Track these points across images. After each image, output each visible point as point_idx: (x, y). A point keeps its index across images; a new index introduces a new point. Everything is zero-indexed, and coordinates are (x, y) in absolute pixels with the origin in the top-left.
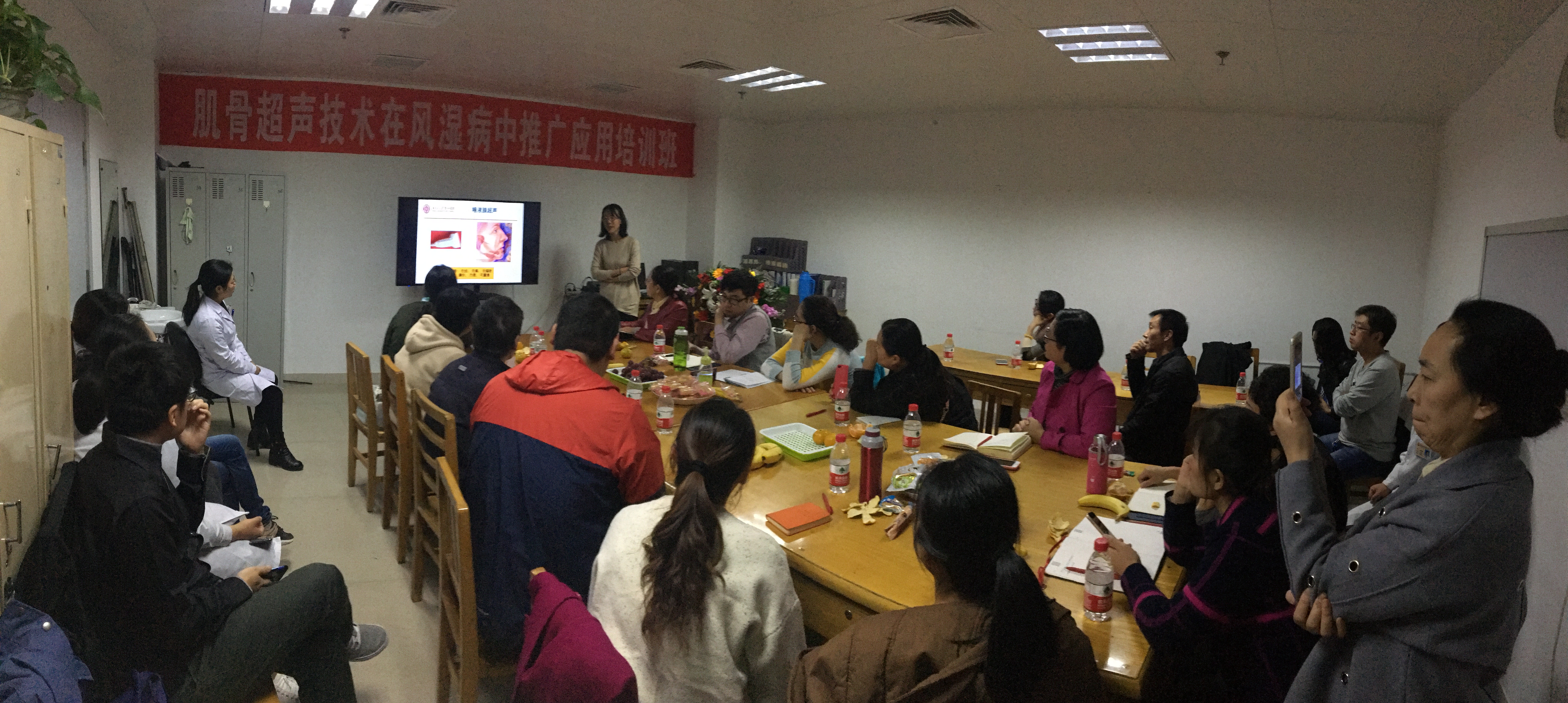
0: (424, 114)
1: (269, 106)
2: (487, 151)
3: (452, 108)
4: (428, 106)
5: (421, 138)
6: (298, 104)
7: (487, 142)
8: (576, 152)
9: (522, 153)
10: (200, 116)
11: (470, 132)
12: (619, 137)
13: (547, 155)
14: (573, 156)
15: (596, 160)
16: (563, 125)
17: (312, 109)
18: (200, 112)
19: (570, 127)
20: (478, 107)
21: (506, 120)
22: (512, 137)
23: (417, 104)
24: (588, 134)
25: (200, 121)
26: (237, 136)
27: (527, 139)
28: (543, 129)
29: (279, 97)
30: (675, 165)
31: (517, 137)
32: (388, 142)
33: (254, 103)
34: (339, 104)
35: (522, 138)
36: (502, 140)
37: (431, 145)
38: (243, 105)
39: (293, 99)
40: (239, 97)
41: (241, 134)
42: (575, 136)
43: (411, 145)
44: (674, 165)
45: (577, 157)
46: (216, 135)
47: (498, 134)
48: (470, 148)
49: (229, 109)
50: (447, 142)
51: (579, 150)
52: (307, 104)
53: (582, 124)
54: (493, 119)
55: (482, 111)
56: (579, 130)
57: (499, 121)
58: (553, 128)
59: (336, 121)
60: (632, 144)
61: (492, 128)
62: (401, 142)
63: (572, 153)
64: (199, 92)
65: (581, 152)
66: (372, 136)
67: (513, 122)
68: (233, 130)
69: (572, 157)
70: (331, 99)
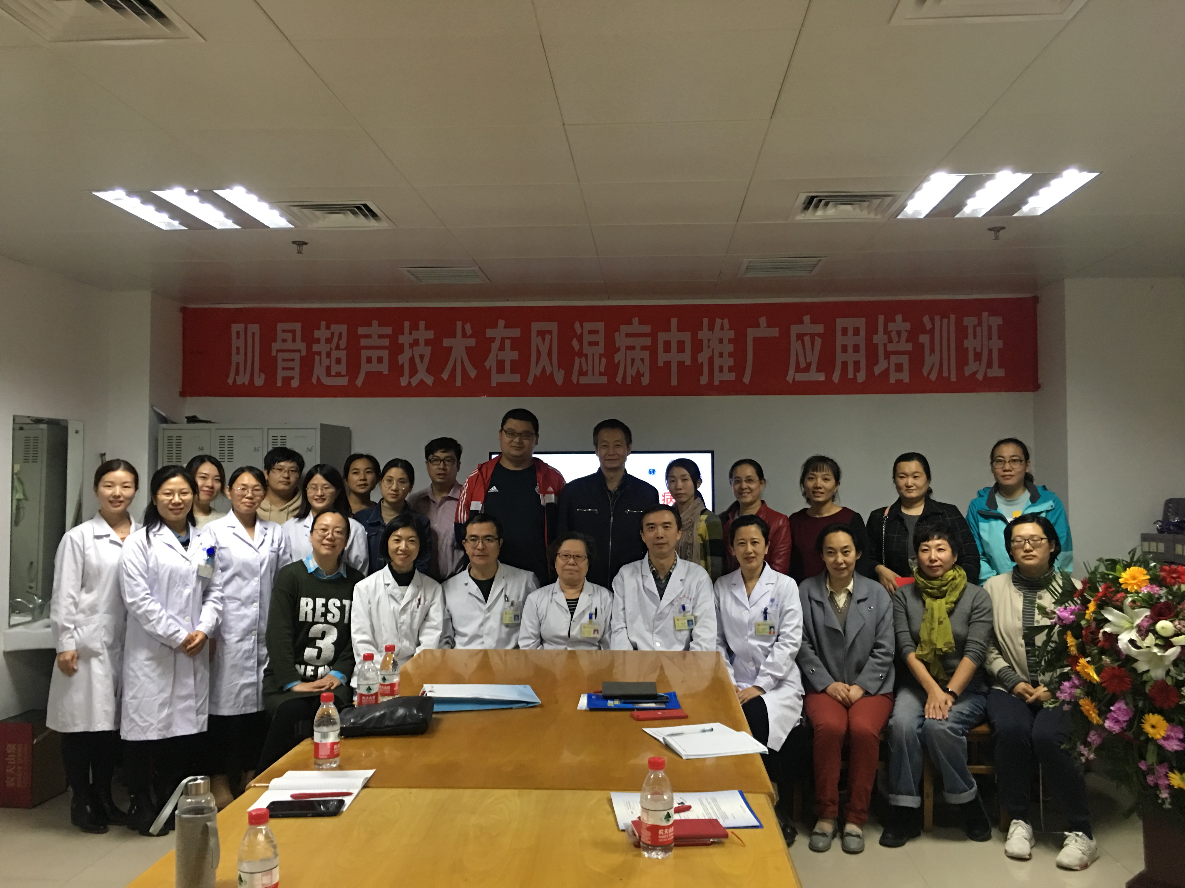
0: (548, 337)
1: (328, 341)
2: (645, 381)
3: (588, 326)
4: (553, 326)
5: (544, 369)
6: (368, 336)
7: (646, 370)
8: (798, 370)
9: (704, 380)
10: (236, 358)
11: (618, 357)
12: (879, 338)
13: (746, 379)
14: (791, 376)
15: (836, 378)
16: (774, 332)
17: (386, 342)
18: (238, 353)
19: (785, 333)
20: (630, 323)
21: (674, 335)
22: (686, 358)
23: (536, 326)
24: (818, 341)
25: (238, 364)
26: (287, 380)
27: (711, 360)
28: (739, 341)
29: (343, 328)
30: (1001, 373)
31: (694, 358)
32: (496, 379)
33: (309, 339)
34: (424, 334)
35: (703, 358)
36: (668, 364)
37: (559, 378)
38: (294, 340)
39: (361, 331)
40: (289, 331)
41: (293, 378)
42: (795, 346)
43: (530, 381)
44: (997, 372)
45: (801, 377)
46: (259, 381)
47: (662, 358)
48: (619, 380)
49: (276, 346)
50: (585, 374)
51: (803, 365)
52: (380, 336)
53: (808, 326)
54: (653, 335)
55: (636, 326)
56: (800, 337)
57: (662, 337)
58: (755, 339)
59: (422, 357)
60: (909, 347)
61: (653, 350)
62: (516, 378)
63: (791, 372)
64: (236, 327)
65: (807, 369)
66: (473, 373)
67: (686, 337)
68: (281, 373)
69: (789, 379)
70: (414, 327)
